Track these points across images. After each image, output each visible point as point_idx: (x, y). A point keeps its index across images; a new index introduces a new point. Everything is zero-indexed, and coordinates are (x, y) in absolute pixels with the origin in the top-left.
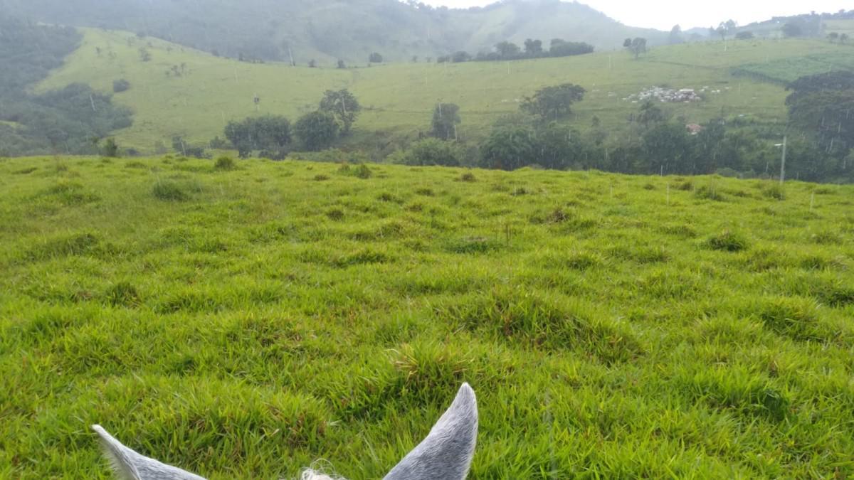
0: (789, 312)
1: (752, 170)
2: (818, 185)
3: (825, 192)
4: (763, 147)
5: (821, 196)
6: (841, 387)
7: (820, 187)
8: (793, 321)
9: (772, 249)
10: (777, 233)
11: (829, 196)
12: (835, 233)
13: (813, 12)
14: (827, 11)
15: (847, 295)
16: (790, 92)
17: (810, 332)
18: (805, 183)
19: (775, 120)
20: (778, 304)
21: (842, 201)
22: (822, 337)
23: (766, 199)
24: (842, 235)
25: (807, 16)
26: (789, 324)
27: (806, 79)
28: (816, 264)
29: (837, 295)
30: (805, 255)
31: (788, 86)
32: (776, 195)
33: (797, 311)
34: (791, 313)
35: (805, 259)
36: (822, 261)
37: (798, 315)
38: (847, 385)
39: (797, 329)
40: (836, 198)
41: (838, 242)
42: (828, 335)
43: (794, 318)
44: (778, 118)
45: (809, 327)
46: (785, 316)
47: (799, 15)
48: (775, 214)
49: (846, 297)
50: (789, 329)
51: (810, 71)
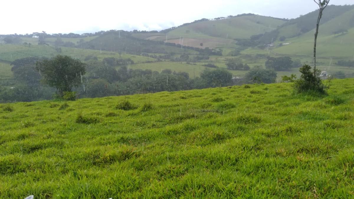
0: (8, 162)
1: (2, 100)
2: (28, 103)
3: (30, 105)
4: (5, 89)
5: (29, 107)
6: (29, 189)
7: (29, 103)
8: (10, 166)
9: (3, 135)
10: (7, 127)
11: (32, 106)
12: (32, 122)
13: (16, 34)
14: (21, 34)
15: (35, 147)
16: (13, 66)
17: (18, 168)
18: (23, 102)
19: (8, 78)
20: (2, 161)
21: (36, 108)
22: (24, 169)
23: (4, 112)
24: (35, 122)
25: (13, 35)
26: (9, 168)
27: (18, 60)
28: (23, 137)
29: (31, 148)
30: (18, 134)
31: (12, 63)
32: (10, 110)
33: (12, 161)
34: (9, 163)
35: (18, 136)
36: (25, 135)
37: (13, 162)
38: (32, 188)
39: (12, 169)
40: (34, 107)
41: (33, 125)
42: (26, 167)
43: (10, 165)
44: (9, 77)
45: (18, 166)
46: (6, 165)
47: (10, 35)
48: (8, 118)
49: (35, 148)
50: (9, 170)
51: (19, 57)
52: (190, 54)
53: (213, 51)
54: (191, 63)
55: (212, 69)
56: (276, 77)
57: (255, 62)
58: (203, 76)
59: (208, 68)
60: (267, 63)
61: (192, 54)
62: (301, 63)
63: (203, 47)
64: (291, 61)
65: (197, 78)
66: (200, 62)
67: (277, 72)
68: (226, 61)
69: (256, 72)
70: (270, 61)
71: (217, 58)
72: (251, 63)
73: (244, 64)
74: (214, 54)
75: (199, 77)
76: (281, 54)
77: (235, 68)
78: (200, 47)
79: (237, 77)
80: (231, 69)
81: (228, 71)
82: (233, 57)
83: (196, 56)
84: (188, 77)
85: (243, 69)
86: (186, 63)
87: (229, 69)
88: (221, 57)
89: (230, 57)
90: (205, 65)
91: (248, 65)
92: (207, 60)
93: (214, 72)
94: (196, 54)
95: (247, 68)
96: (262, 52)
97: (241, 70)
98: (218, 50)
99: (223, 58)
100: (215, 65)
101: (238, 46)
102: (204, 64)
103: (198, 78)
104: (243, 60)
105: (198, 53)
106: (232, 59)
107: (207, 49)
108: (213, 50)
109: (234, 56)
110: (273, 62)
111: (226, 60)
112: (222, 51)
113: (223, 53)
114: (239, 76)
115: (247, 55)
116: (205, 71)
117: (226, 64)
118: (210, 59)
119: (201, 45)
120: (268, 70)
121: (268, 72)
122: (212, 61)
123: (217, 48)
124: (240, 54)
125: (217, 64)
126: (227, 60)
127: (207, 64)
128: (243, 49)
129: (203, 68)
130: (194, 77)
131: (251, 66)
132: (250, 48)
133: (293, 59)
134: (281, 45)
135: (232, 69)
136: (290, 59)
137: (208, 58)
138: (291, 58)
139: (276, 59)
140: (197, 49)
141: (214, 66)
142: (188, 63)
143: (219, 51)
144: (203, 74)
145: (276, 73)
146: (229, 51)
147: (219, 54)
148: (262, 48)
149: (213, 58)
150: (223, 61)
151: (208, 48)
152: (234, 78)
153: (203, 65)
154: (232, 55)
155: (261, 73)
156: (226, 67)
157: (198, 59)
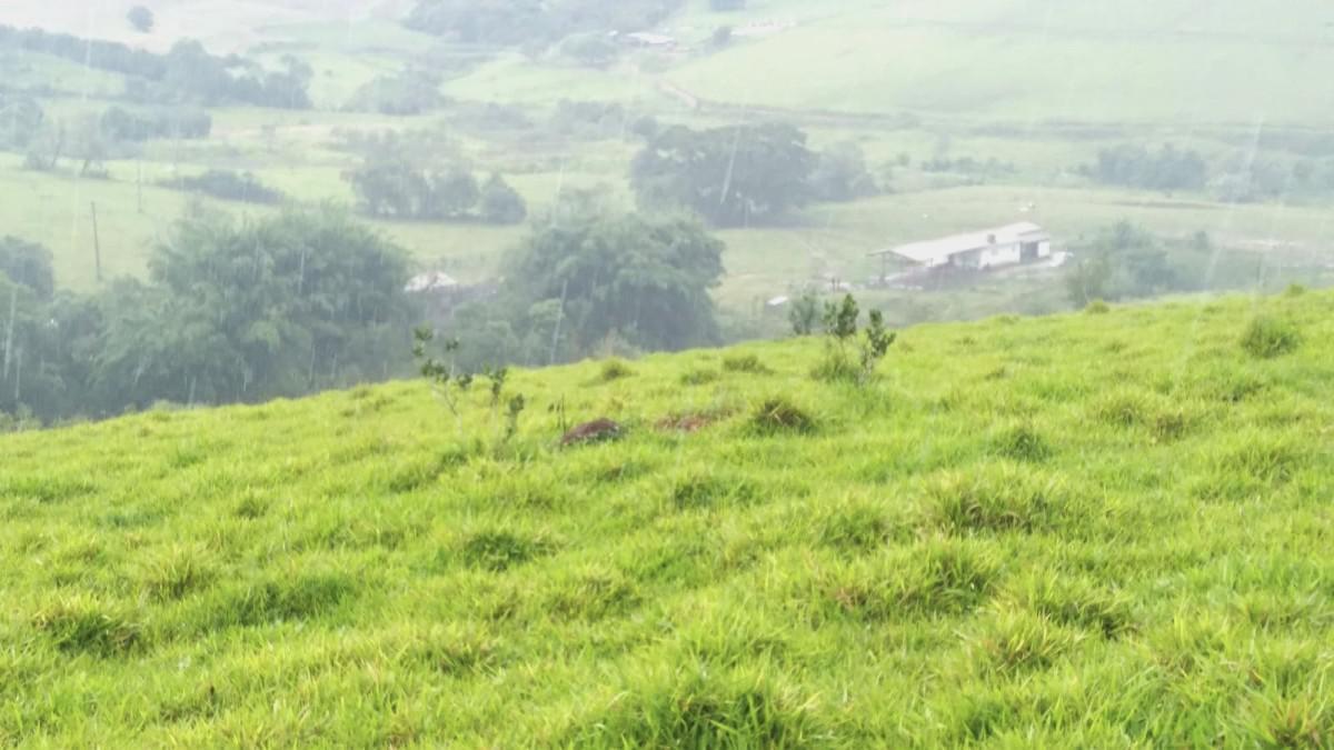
52: (46, 92)
53: (237, 73)
54: (63, 162)
55: (242, 217)
56: (721, 270)
57: (555, 164)
58: (175, 273)
59: (210, 203)
60: (644, 168)
61: (69, 94)
62: (869, 171)
63: (160, 41)
64: (801, 152)
65: (126, 291)
66: (128, 156)
67: (719, 235)
68: (340, 155)
69: (582, 236)
70: (663, 154)
71: (268, 129)
72: (532, 169)
73: (481, 177)
74: (248, 94)
75: (144, 275)
76: (725, 106)
77: (415, 207)
78: (132, 39)
79: (446, 280)
80: (386, 216)
81: (373, 227)
82: (398, 125)
83: (102, 108)
84: (48, 275)
85: (475, 211)
86: (25, 168)
87: (372, 212)
88: (304, 123)
89: (374, 125)
90: (189, 184)
91: (511, 181)
92: (190, 143)
93: (265, 239)
94: (99, 96)
95: (504, 209)
96: (594, 89)
97: (465, 219)
98: (271, 64)
99: (319, 131)
100: (266, 184)
101: (424, 42)
102: (167, 170)
103: (136, 284)
104: (472, 146)
105: (115, 83)
106: (390, 135)
107: (189, 53)
108: (234, 61)
109: (404, 113)
110: (680, 160)
111: (344, 141)
112: (307, 71)
113: (316, 90)
114: (456, 265)
115: (492, 105)
116: (186, 226)
117: (344, 176)
118: (213, 131)
119: (142, 20)
120: (661, 218)
121: (662, 235)
122: (234, 153)
123: (265, 48)
124: (445, 102)
125: (273, 177)
126: (354, 142)
127: (194, 170)
128: (463, 66)
129: (172, 206)
130: (100, 278)
131: (540, 191)
132: (513, 56)
133: (818, 141)
134: (722, 38)
135: (392, 210)
136: (795, 142)
137: (201, 128)
138: (801, 130)
139: (698, 137)
140: (110, 57)
141: (253, 193)
142: (38, 165)
143: (284, 69)
144: (177, 258)
145: (720, 246)
146: (352, 76)
147: (286, 95)
148: (596, 56)
149: (237, 128)
150: (324, 154)
151: (196, 46)
152: (419, 282)
153: (162, 184)
154: (388, 110)
155: (612, 244)
156: (346, 194)
157: (126, 133)
